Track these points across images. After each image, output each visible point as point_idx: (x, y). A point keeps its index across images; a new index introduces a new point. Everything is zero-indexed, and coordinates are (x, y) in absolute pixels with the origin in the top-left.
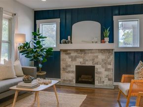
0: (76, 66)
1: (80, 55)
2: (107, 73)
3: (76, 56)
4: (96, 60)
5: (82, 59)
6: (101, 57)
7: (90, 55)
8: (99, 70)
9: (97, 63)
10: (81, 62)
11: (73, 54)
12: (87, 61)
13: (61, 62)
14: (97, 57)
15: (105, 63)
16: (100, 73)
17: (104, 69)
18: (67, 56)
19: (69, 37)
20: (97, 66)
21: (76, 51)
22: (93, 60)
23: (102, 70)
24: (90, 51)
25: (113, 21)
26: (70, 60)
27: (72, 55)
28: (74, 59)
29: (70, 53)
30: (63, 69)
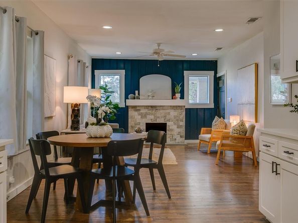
0: (146, 123)
1: (150, 112)
2: (179, 130)
3: (146, 113)
4: (168, 117)
5: (153, 116)
6: (173, 113)
7: (161, 111)
8: (171, 128)
9: (169, 120)
10: (151, 119)
11: (143, 111)
12: (158, 118)
13: (130, 120)
14: (169, 113)
15: (177, 120)
16: (172, 130)
17: (176, 126)
18: (136, 113)
19: (137, 92)
20: (168, 124)
21: (147, 107)
22: (165, 117)
23: (175, 127)
24: (161, 108)
25: (184, 76)
26: (140, 117)
27: (141, 111)
28: (144, 116)
29: (139, 110)
30: (132, 127)
